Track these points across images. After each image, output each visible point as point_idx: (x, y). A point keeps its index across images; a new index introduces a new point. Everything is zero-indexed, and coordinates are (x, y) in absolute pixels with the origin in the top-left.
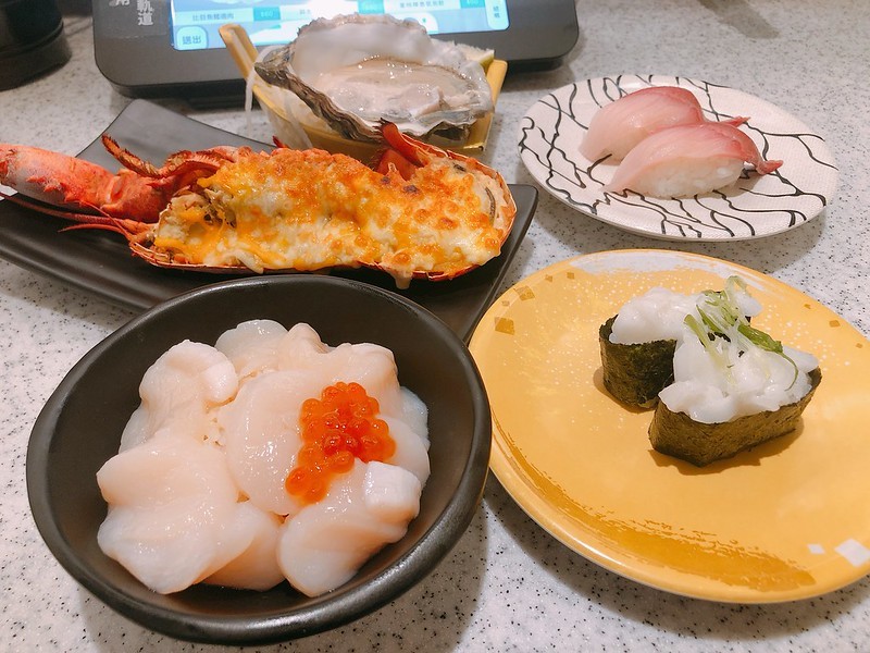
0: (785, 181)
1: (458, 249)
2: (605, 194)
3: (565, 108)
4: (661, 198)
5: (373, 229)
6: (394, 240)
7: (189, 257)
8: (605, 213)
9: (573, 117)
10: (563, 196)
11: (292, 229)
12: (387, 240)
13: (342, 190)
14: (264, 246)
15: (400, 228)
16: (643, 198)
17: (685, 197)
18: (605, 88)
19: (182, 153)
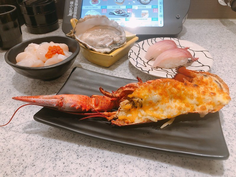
0: (200, 63)
1: (219, 102)
2: (152, 68)
3: (141, 47)
4: (167, 69)
5: (189, 100)
6: (197, 103)
7: (130, 121)
8: (151, 73)
9: (143, 49)
10: (140, 69)
11: (164, 106)
12: (195, 103)
13: (175, 90)
14: (155, 113)
15: (198, 99)
16: (162, 69)
17: (173, 68)
18: (152, 41)
19: (121, 88)
